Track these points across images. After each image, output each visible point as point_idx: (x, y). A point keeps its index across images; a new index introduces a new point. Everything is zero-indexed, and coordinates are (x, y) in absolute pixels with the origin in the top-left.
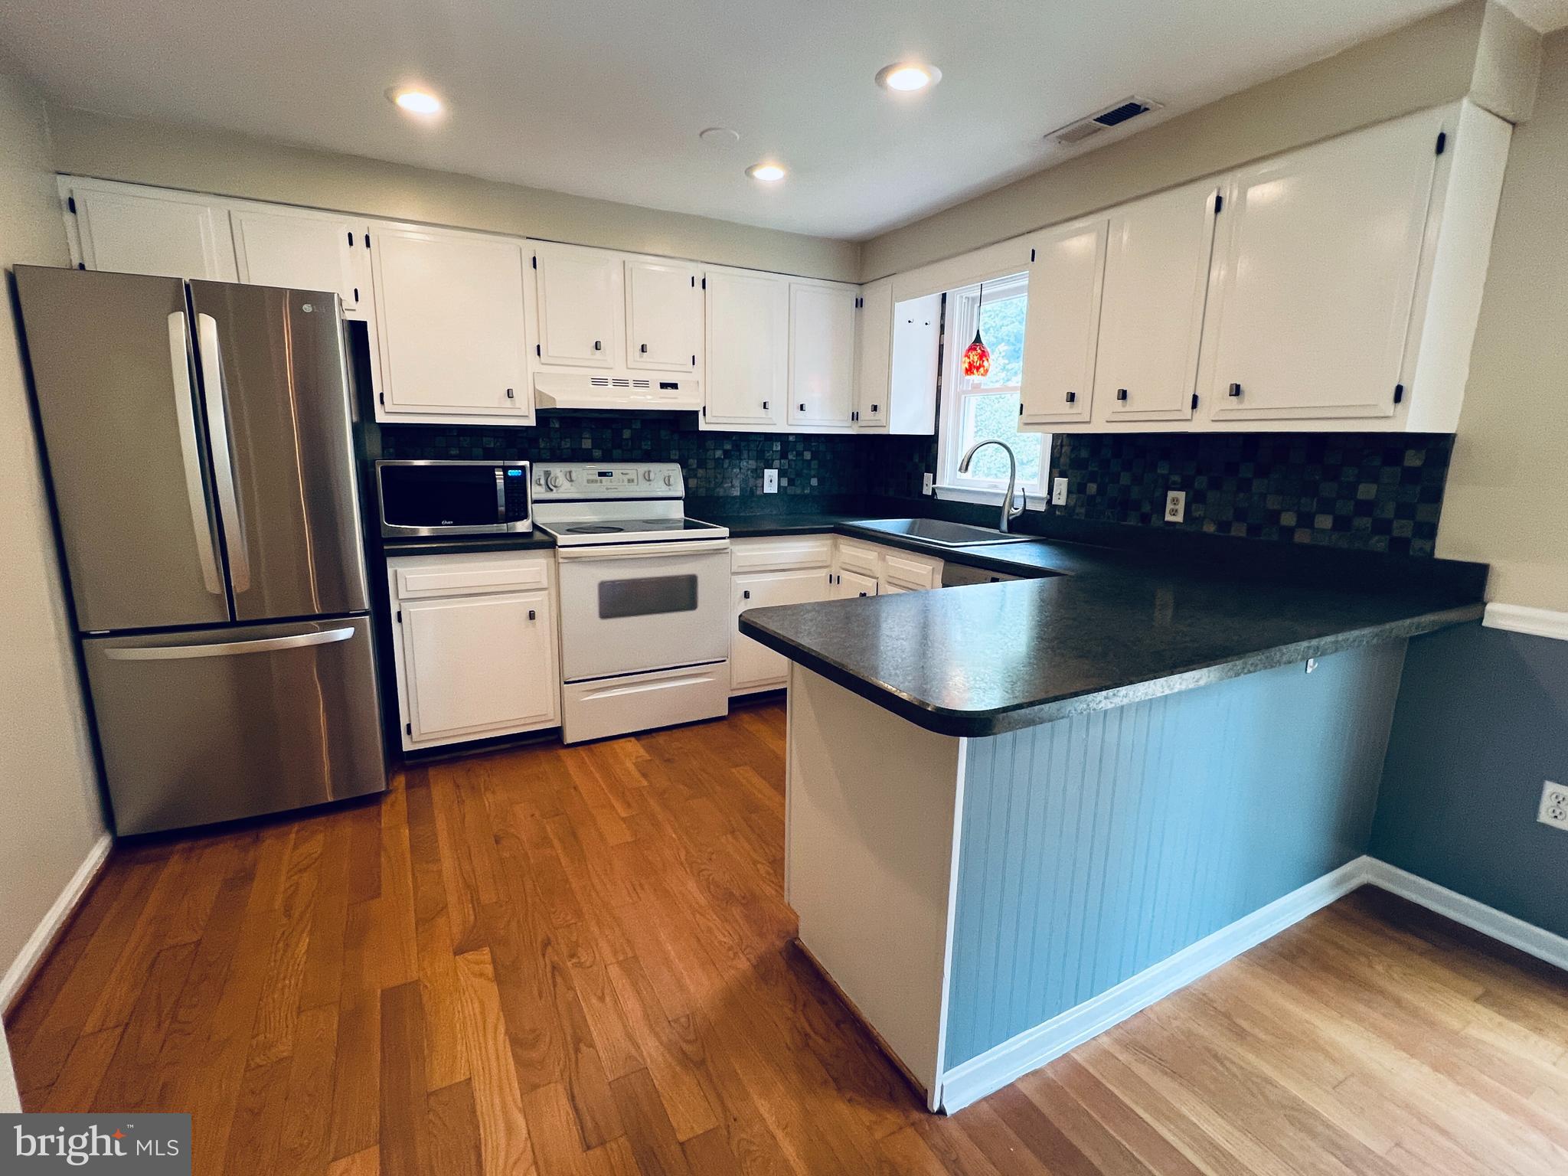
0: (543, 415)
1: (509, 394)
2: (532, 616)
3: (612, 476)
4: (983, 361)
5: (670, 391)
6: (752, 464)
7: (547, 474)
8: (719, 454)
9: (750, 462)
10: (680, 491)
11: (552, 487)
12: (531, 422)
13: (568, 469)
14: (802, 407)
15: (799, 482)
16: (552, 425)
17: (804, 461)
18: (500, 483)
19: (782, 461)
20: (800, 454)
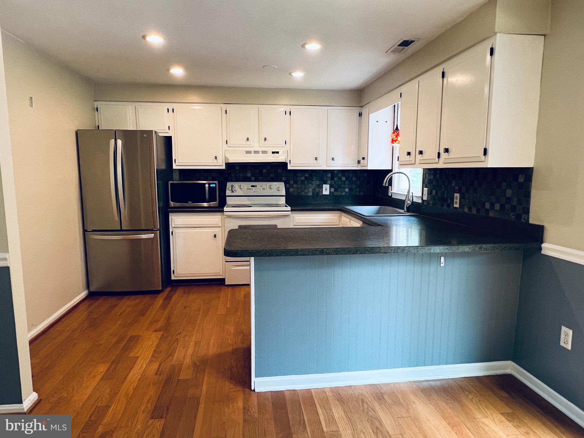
0: (228, 165)
1: (216, 158)
2: (215, 236)
3: (256, 187)
4: (398, 138)
5: (276, 154)
6: (318, 182)
7: (232, 186)
8: (303, 178)
9: (317, 181)
10: (284, 193)
11: (234, 191)
12: (224, 167)
13: (240, 184)
14: (333, 159)
15: (339, 190)
16: (236, 168)
17: (342, 181)
18: (207, 189)
19: (331, 181)
20: (340, 178)
